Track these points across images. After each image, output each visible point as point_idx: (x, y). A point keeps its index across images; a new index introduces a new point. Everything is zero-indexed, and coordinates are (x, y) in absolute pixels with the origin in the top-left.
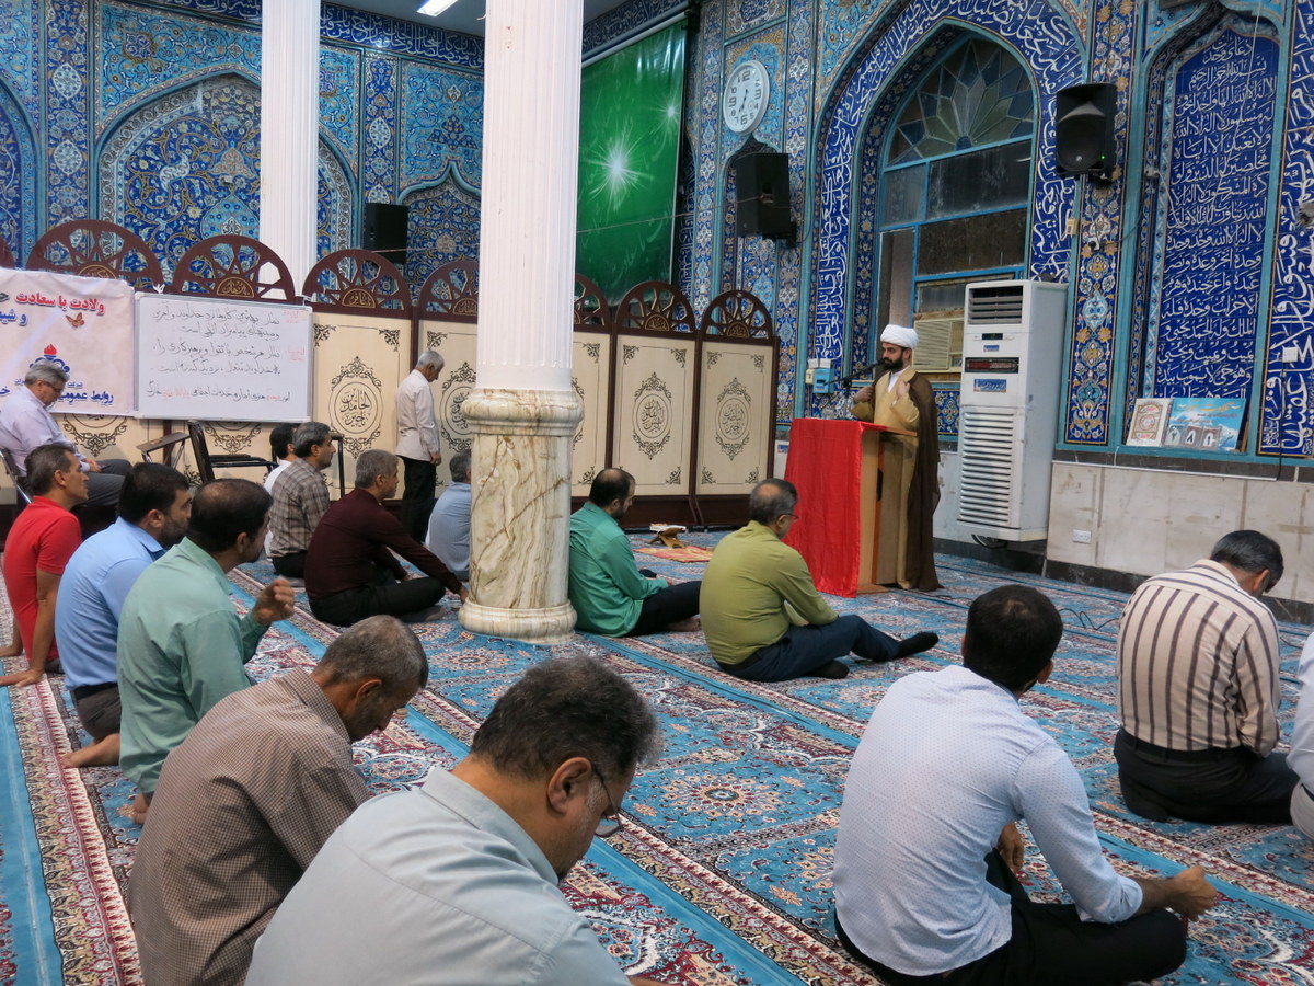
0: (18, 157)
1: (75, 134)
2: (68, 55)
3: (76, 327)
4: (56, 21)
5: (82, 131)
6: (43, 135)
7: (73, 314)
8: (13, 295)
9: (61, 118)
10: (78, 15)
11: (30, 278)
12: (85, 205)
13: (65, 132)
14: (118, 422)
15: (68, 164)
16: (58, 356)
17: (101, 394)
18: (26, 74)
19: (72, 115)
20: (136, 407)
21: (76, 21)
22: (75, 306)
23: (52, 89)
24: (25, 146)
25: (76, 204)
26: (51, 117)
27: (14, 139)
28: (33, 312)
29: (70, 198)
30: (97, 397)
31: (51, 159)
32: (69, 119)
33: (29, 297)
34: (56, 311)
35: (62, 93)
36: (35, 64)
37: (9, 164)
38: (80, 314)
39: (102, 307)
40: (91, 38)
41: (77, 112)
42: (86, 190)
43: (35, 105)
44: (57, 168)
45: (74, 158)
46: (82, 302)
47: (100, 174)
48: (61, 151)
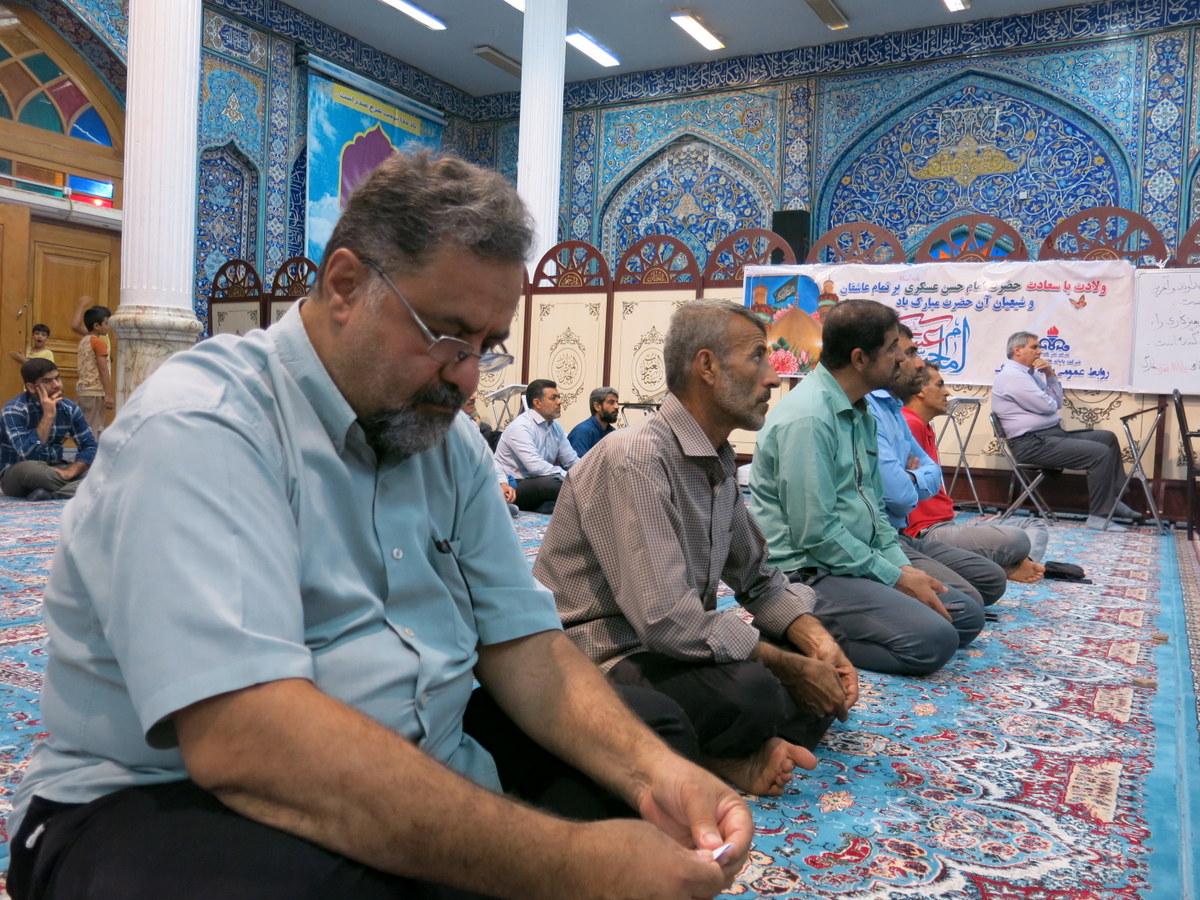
0: (1117, 195)
1: (1169, 162)
2: (1166, 92)
3: (1077, 308)
4: (1158, 64)
5: (1175, 158)
6: (1139, 170)
7: (1076, 297)
8: (1024, 285)
9: (1157, 151)
10: (1178, 52)
11: (1040, 267)
12: (1175, 227)
13: (1159, 162)
14: (1113, 397)
15: (1161, 191)
16: (1059, 337)
17: (1098, 370)
18: (1128, 119)
19: (1168, 145)
20: (1130, 382)
21: (1177, 58)
22: (1079, 289)
23: (1150, 126)
24: (1124, 183)
25: (1166, 227)
26: (1147, 152)
27: (1115, 179)
28: (1040, 297)
29: (1161, 222)
30: (1094, 373)
31: (1145, 189)
32: (1164, 149)
33: (1038, 284)
34: (1061, 296)
35: (1159, 128)
36: (1136, 108)
37: (1108, 202)
38: (1083, 297)
39: (1104, 288)
40: (1191, 67)
41: (1172, 141)
42: (1176, 213)
43: (1134, 145)
44: (1150, 197)
45: (1167, 185)
46: (1086, 285)
47: (1193, 195)
48: (1155, 181)
